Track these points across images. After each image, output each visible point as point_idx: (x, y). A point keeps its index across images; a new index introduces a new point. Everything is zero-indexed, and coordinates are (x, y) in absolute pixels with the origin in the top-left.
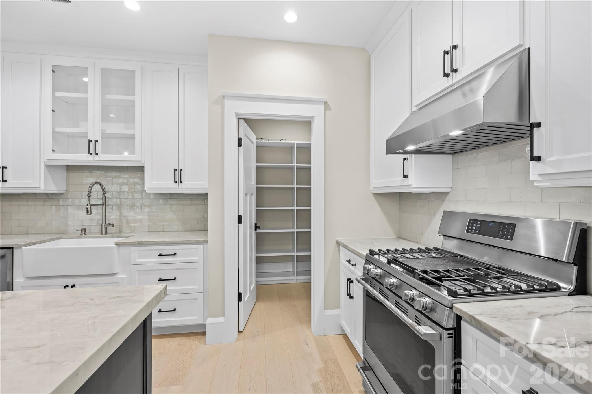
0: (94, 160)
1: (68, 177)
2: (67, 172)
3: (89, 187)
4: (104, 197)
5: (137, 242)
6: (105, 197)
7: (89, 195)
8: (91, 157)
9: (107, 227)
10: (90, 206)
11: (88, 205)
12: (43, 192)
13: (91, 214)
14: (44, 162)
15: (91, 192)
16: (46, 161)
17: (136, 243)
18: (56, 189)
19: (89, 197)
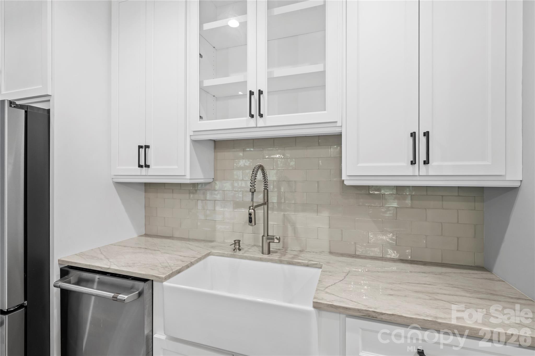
0: (256, 127)
1: (216, 159)
2: (214, 152)
3: (251, 175)
4: (266, 191)
5: (363, 310)
6: (268, 190)
7: (253, 190)
8: (252, 123)
9: (270, 242)
10: (254, 210)
11: (251, 208)
12: (188, 182)
13: (255, 224)
14: (190, 136)
15: (255, 183)
16: (192, 134)
17: (360, 312)
18: (203, 178)
19: (253, 193)
